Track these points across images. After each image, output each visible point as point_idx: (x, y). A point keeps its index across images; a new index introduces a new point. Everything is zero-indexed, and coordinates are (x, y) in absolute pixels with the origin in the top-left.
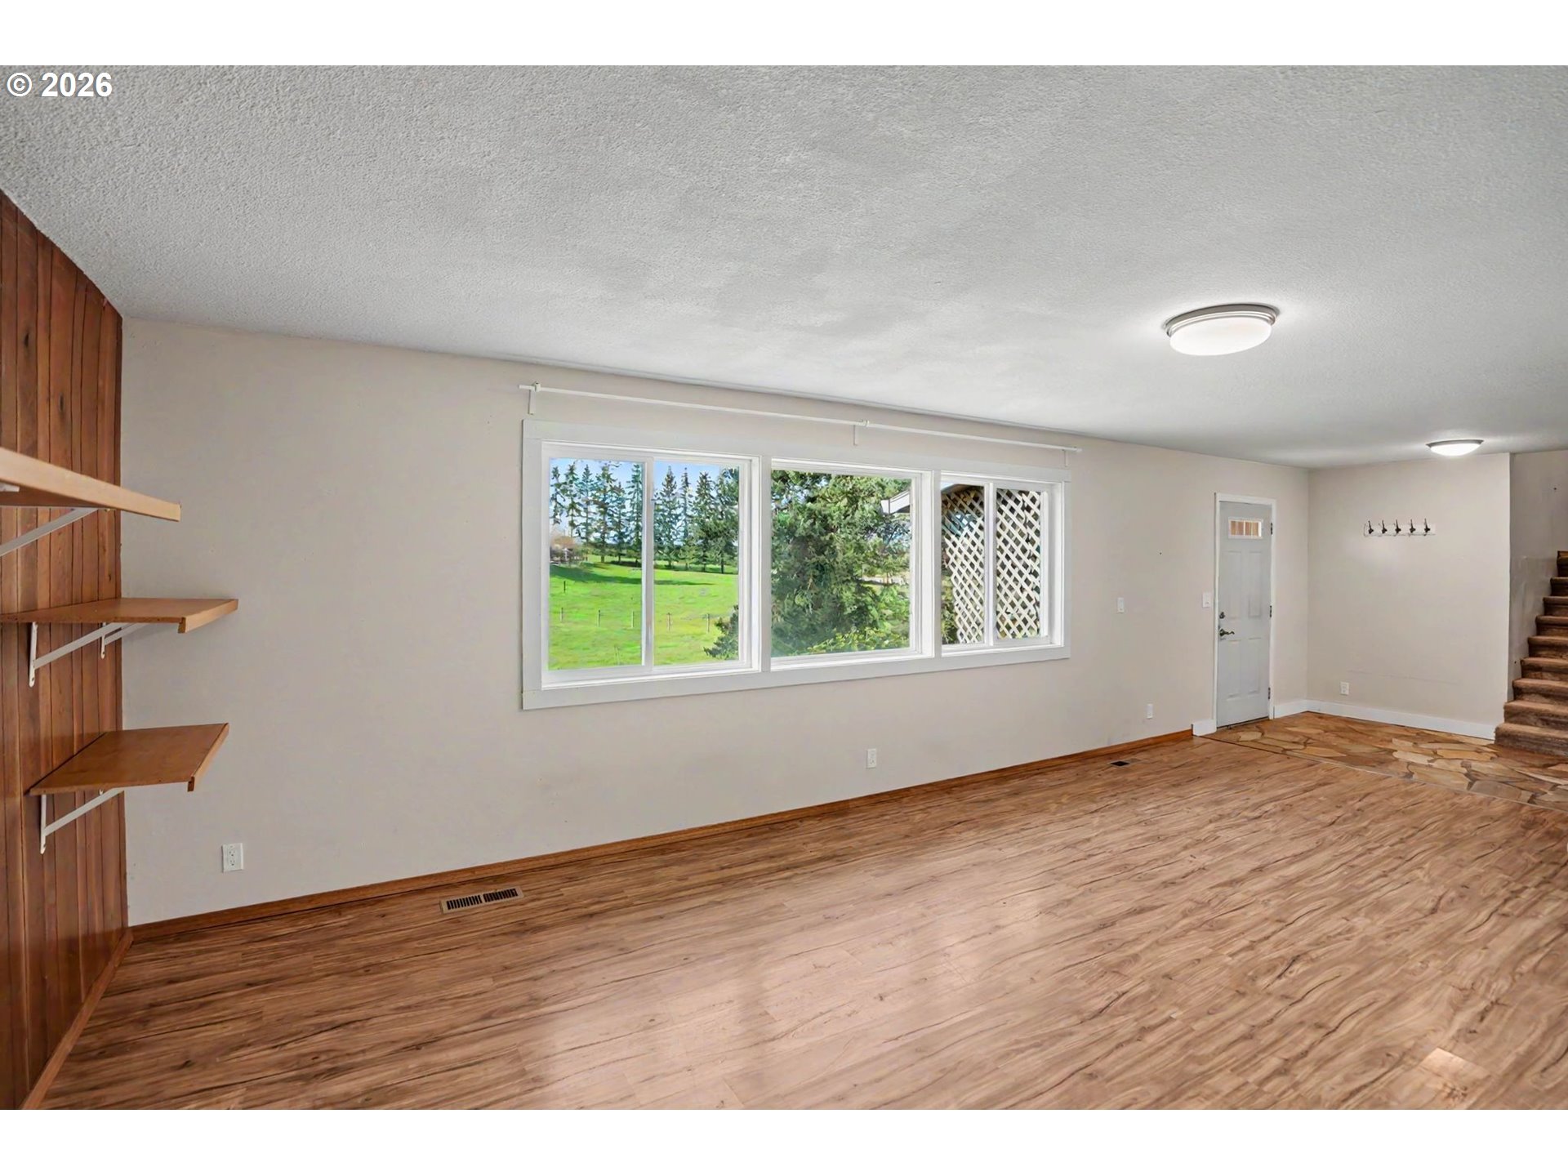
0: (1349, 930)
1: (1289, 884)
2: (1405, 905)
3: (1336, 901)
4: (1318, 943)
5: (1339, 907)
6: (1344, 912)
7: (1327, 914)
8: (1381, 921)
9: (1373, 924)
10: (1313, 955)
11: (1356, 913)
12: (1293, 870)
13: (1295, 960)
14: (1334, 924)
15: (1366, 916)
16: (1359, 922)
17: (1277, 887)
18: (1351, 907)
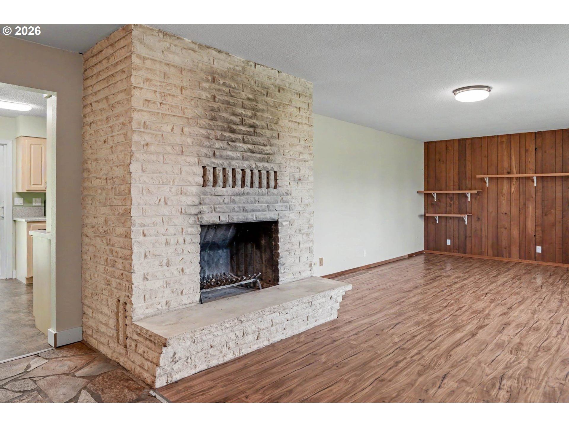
0: (430, 315)
1: (457, 329)
2: (407, 325)
3: (436, 324)
4: (440, 311)
5: (434, 322)
6: (432, 320)
7: (438, 320)
8: (419, 318)
9: (422, 318)
10: (441, 308)
11: (428, 320)
12: (458, 336)
13: (446, 306)
14: (436, 316)
15: (424, 320)
16: (427, 318)
17: (462, 327)
18: (430, 322)
